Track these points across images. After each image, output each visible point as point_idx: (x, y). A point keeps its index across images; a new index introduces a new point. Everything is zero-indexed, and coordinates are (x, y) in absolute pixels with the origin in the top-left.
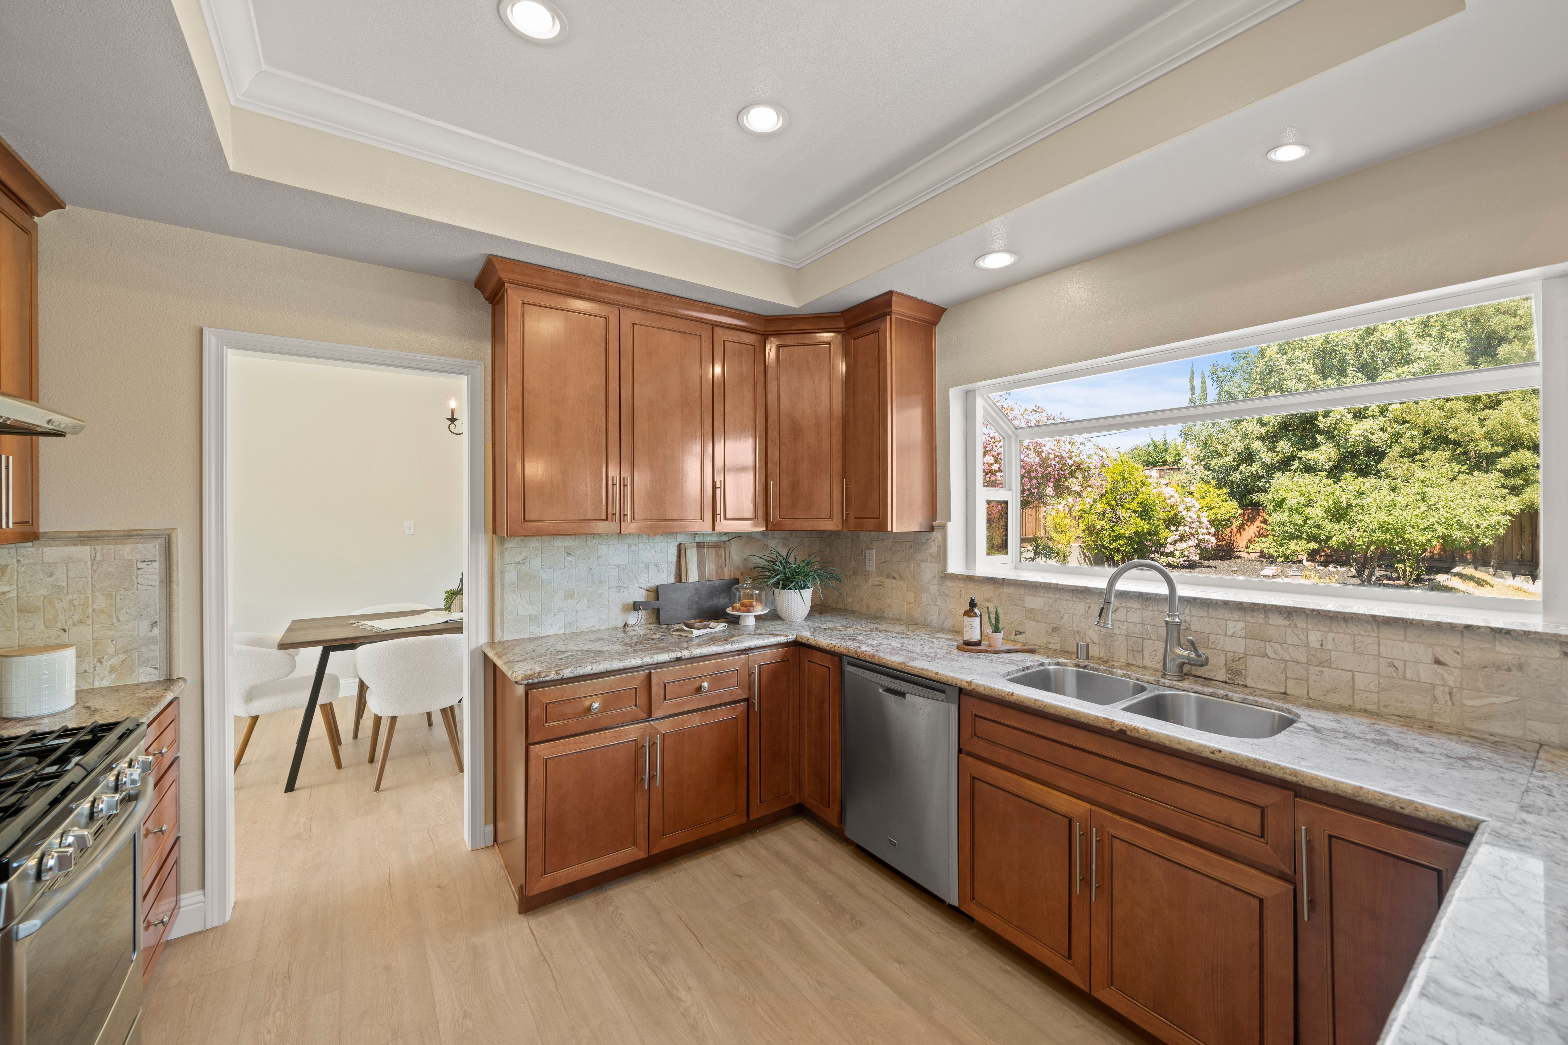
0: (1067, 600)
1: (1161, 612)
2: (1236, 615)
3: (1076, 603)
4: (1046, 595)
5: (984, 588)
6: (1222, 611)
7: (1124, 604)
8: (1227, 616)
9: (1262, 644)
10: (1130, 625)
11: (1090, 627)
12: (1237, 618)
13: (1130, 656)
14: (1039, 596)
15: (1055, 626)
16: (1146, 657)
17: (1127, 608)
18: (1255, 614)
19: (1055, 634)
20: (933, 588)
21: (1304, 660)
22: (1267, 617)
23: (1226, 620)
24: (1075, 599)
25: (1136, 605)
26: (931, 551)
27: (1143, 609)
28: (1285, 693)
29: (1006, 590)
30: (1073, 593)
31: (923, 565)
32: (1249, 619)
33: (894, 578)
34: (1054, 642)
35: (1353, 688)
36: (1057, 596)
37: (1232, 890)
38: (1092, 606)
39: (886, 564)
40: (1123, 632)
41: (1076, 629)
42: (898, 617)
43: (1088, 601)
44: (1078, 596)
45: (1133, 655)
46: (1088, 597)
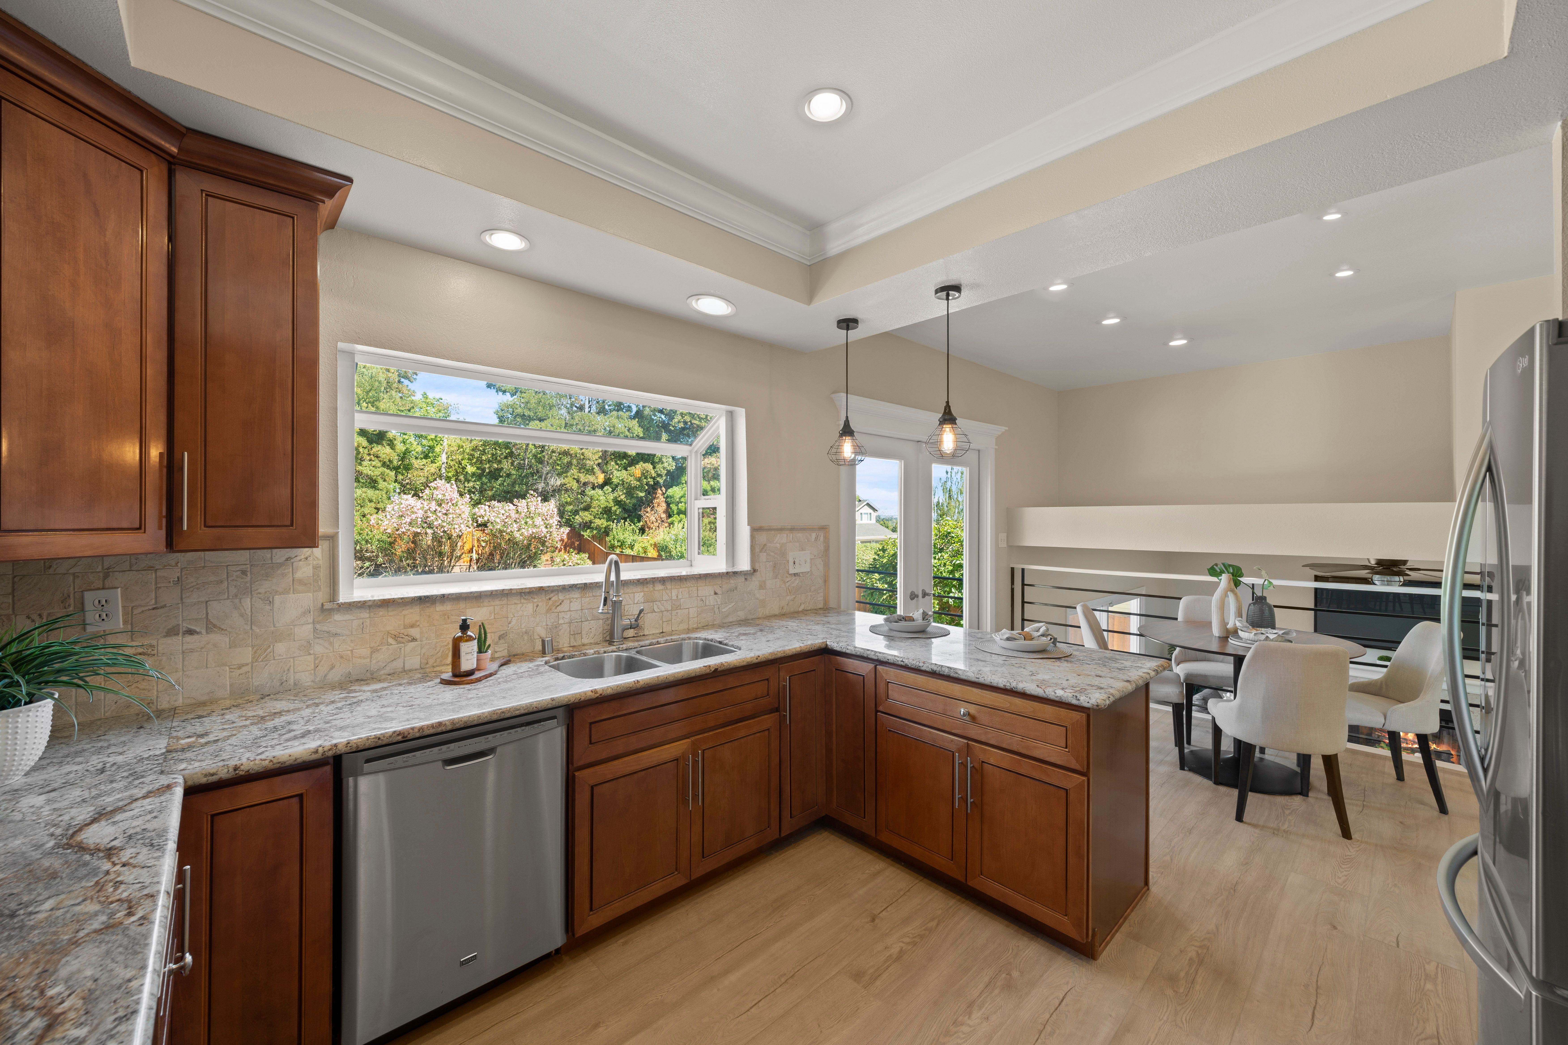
0: (515, 604)
1: (594, 596)
2: (639, 589)
3: (525, 605)
4: (492, 603)
5: (404, 612)
6: (632, 587)
7: (568, 597)
8: (634, 590)
9: (652, 604)
10: (572, 613)
11: (537, 625)
12: (639, 590)
13: (572, 640)
14: (484, 606)
15: (502, 633)
16: (584, 636)
17: (570, 599)
18: (648, 585)
19: (502, 641)
20: (304, 631)
21: (670, 609)
22: (654, 586)
23: (634, 593)
24: (523, 601)
25: (576, 595)
26: (299, 575)
27: (582, 597)
28: (662, 632)
29: (439, 608)
30: (521, 596)
31: (278, 599)
32: (646, 589)
33: (191, 632)
34: (500, 649)
35: (689, 618)
36: (505, 602)
37: (758, 734)
38: (540, 604)
39: (161, 611)
40: (567, 621)
41: (524, 630)
42: (205, 698)
43: (535, 600)
44: (526, 597)
45: (575, 639)
46: (536, 597)
